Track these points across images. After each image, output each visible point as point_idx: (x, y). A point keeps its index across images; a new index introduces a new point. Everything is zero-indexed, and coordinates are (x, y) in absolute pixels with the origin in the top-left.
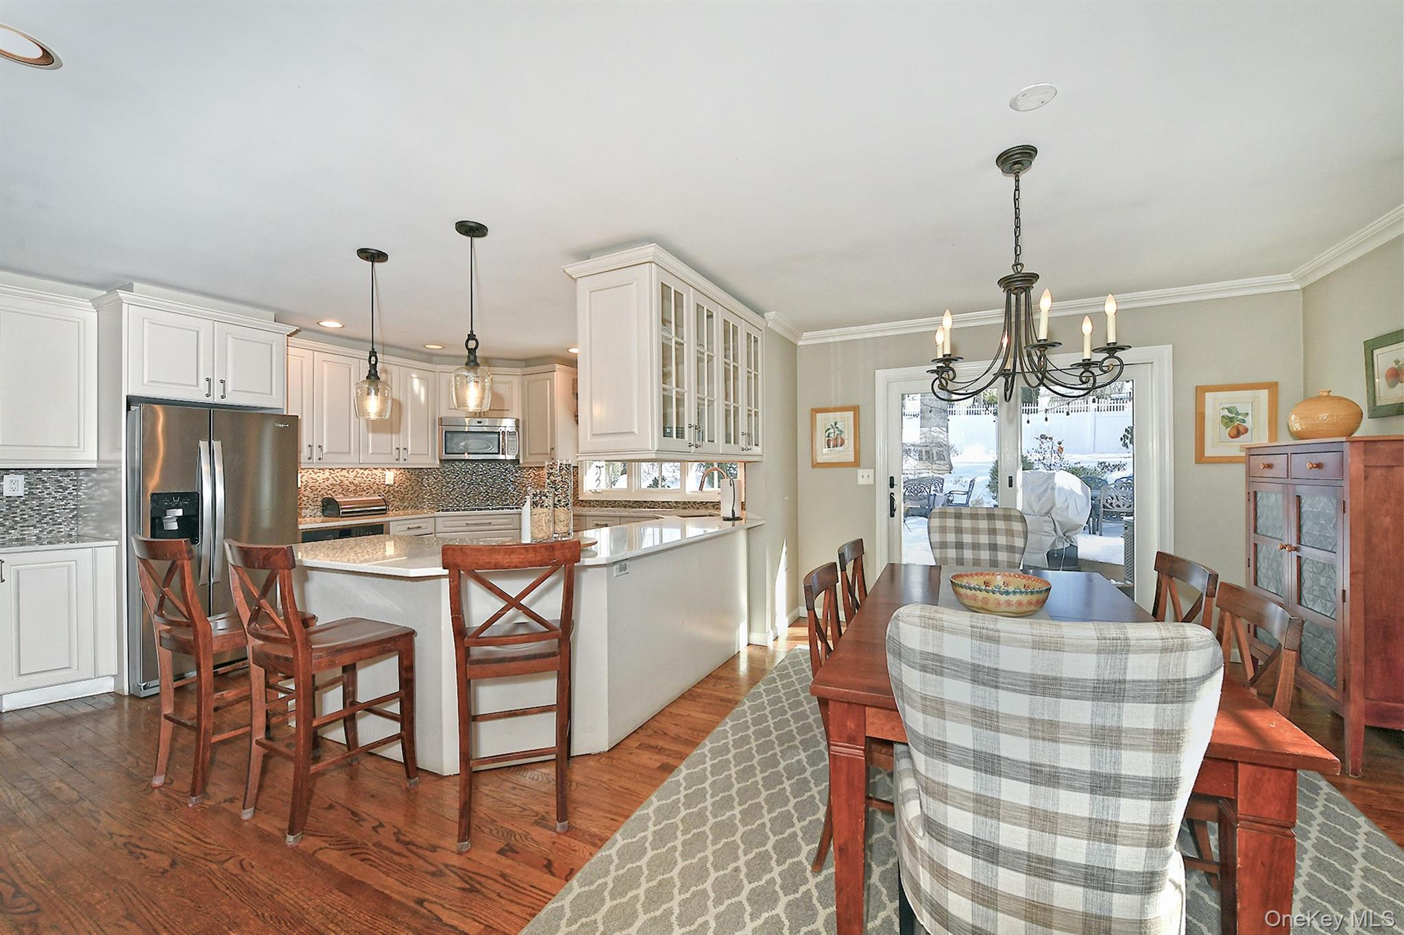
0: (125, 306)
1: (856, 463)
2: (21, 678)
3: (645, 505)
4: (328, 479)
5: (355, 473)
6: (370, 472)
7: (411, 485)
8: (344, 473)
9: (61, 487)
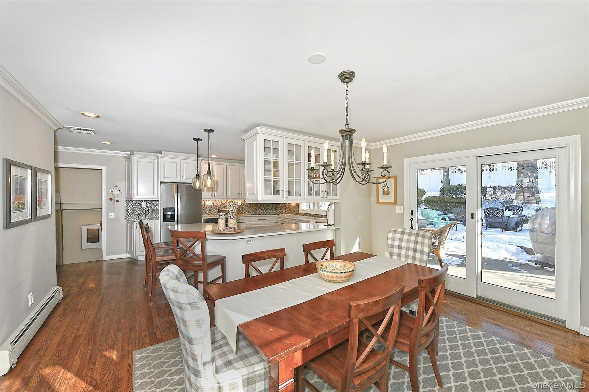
0: (159, 158)
1: (396, 203)
2: (140, 252)
3: (319, 216)
4: (220, 203)
5: (228, 201)
6: (233, 201)
7: (247, 205)
8: (225, 201)
9: (153, 205)
